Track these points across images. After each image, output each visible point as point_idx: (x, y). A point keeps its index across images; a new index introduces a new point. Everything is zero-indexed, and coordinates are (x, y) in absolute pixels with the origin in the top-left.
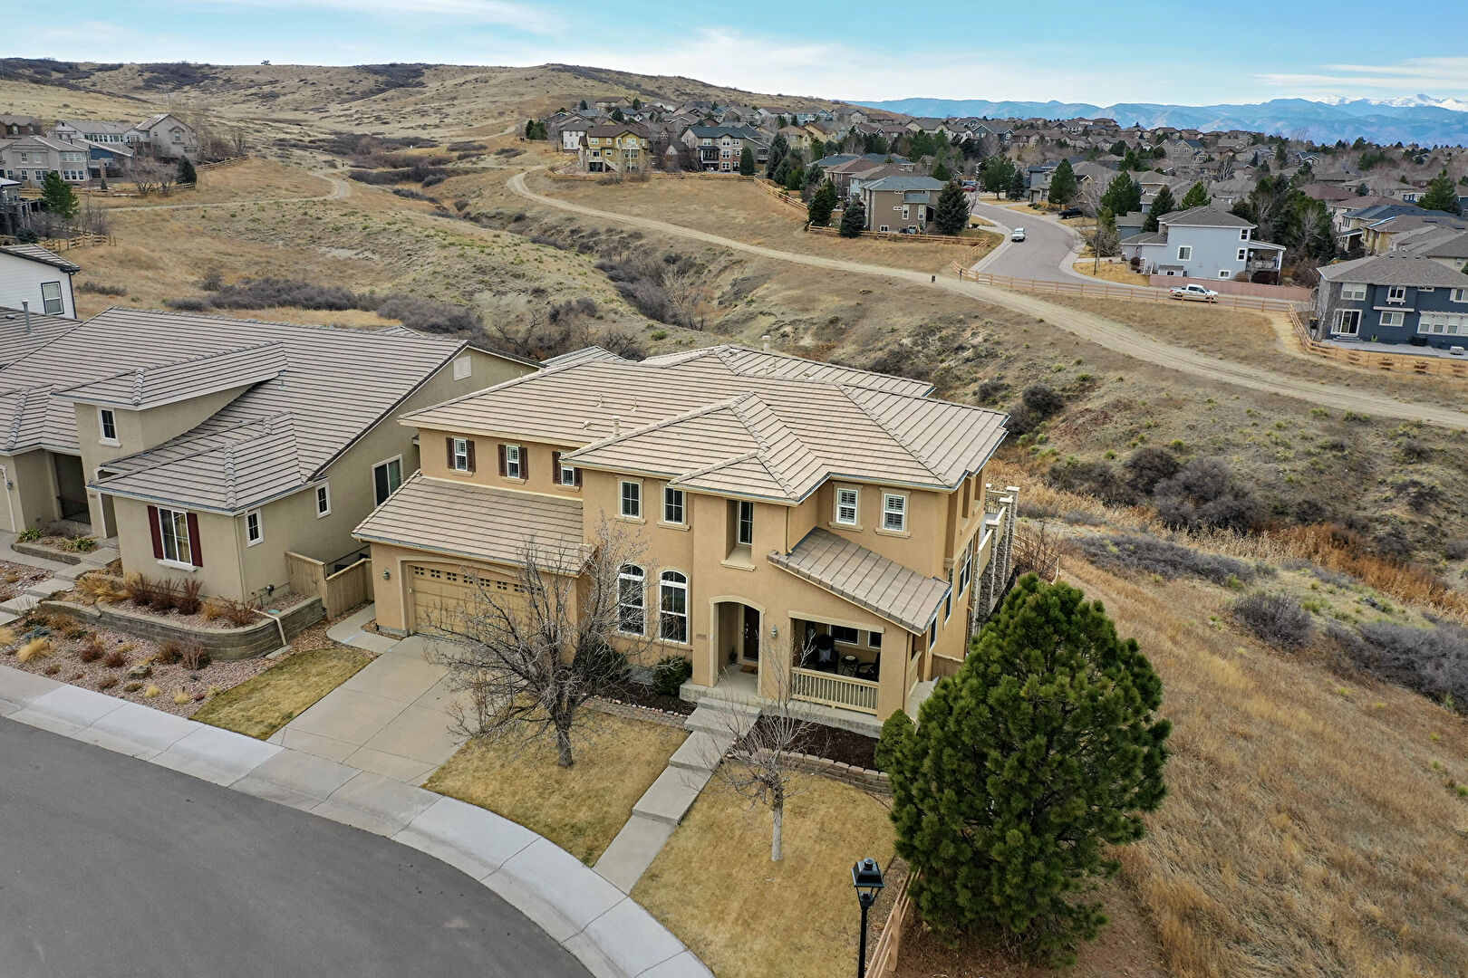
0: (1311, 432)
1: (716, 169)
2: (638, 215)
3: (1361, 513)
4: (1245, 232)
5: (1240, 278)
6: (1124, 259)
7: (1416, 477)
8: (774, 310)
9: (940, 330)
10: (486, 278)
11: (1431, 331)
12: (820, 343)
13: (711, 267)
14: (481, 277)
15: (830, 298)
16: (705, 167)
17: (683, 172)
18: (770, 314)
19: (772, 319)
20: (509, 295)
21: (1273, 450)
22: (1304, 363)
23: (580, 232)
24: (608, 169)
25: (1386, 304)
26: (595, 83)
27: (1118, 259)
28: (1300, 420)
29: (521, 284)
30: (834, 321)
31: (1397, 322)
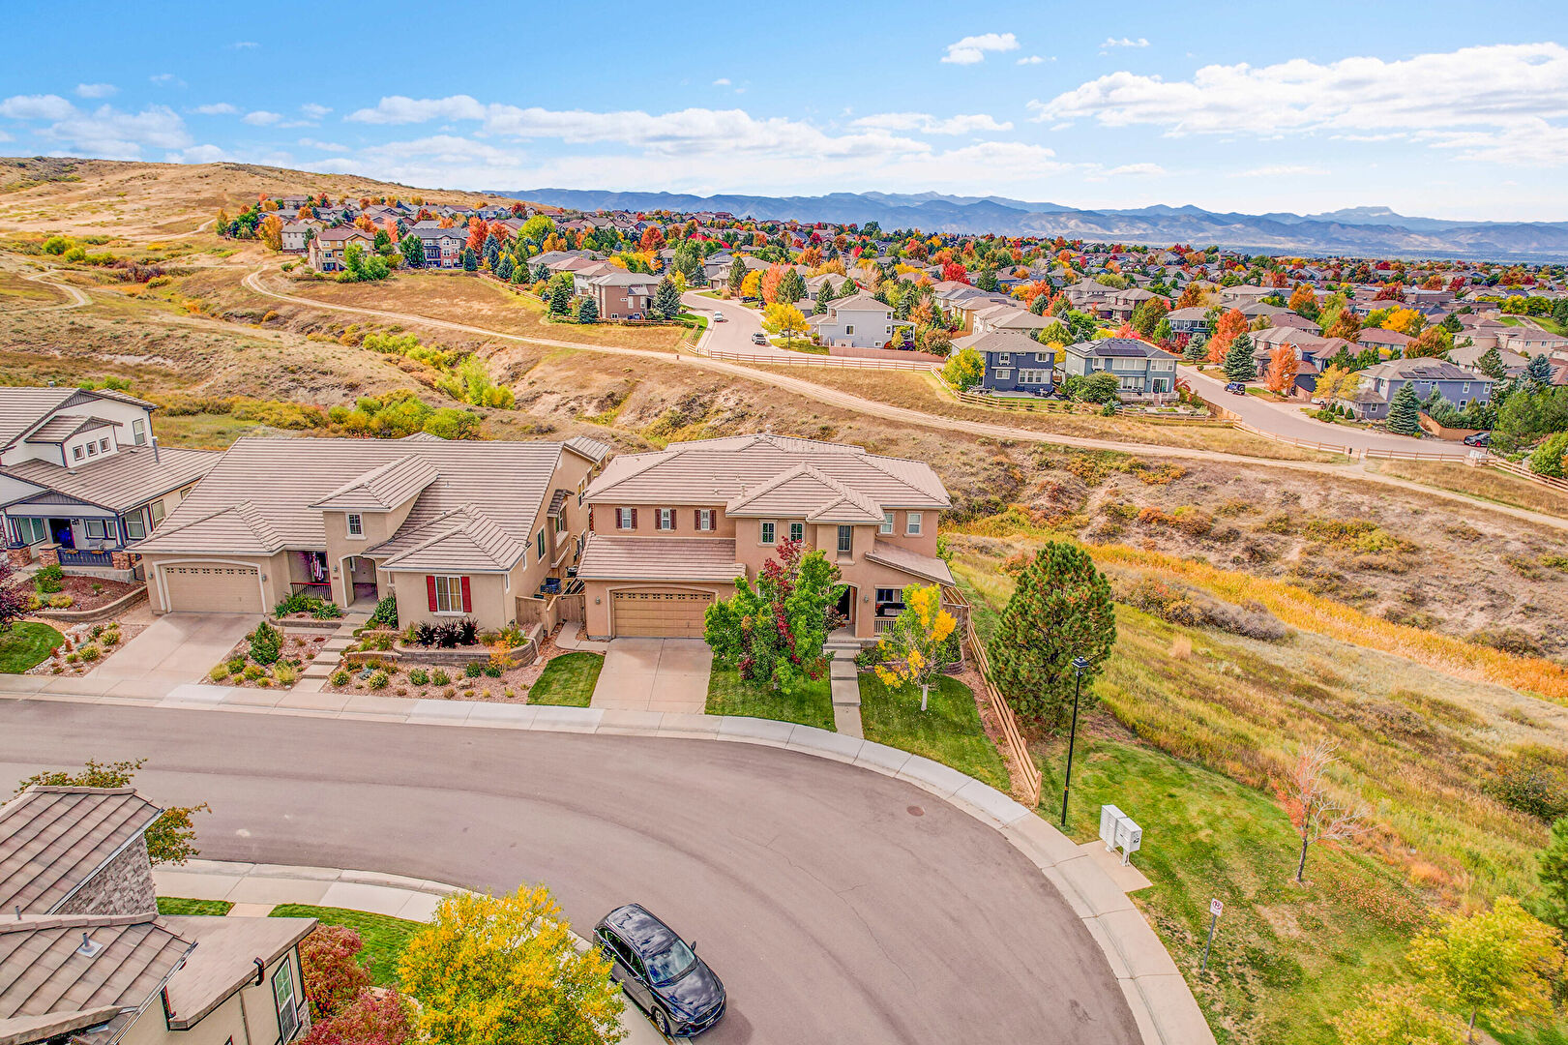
0: (983, 454)
1: (440, 266)
4: (888, 313)
7: (1048, 478)
8: (556, 389)
9: (699, 398)
10: (296, 377)
11: (1026, 382)
14: (292, 376)
15: (600, 377)
16: (430, 264)
17: (415, 269)
20: (323, 390)
21: (964, 469)
22: (960, 408)
23: (340, 327)
25: (999, 365)
28: (973, 446)
29: (330, 379)
30: (609, 395)
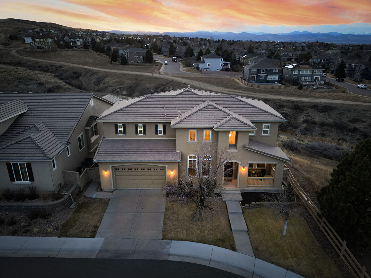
1: (76, 48)
2: (58, 61)
4: (222, 59)
5: (222, 70)
6: (194, 67)
8: (112, 85)
9: (160, 87)
10: (21, 81)
11: (270, 79)
12: (128, 93)
13: (87, 75)
14: (19, 81)
15: (127, 81)
16: (73, 47)
17: (67, 49)
18: (112, 86)
19: (112, 88)
20: (31, 86)
22: (248, 88)
23: (41, 66)
24: (43, 48)
25: (261, 74)
26: (26, 24)
27: (193, 68)
29: (32, 82)
30: (130, 87)
31: (263, 78)
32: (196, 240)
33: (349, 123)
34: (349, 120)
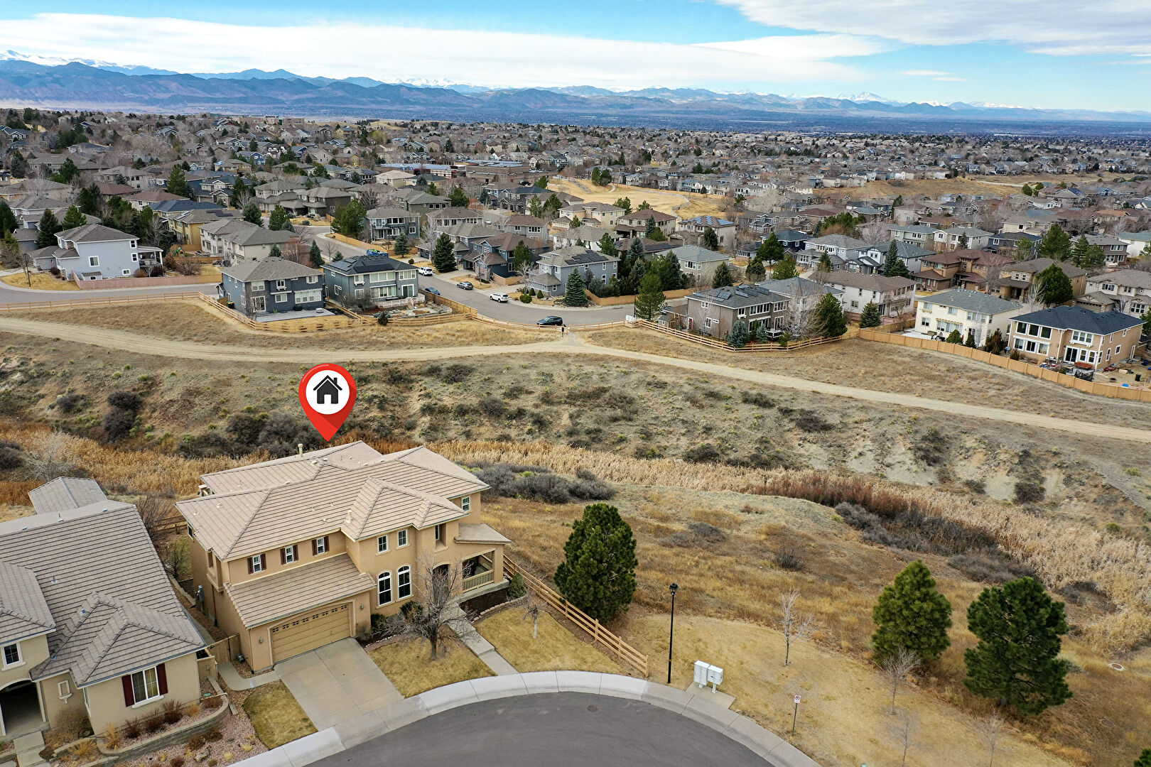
3: (359, 419)
5: (140, 274)
7: (370, 393)
11: (302, 302)
22: (260, 337)
27: (35, 269)
31: (284, 299)
32: (444, 682)
33: (507, 400)
34: (505, 394)
